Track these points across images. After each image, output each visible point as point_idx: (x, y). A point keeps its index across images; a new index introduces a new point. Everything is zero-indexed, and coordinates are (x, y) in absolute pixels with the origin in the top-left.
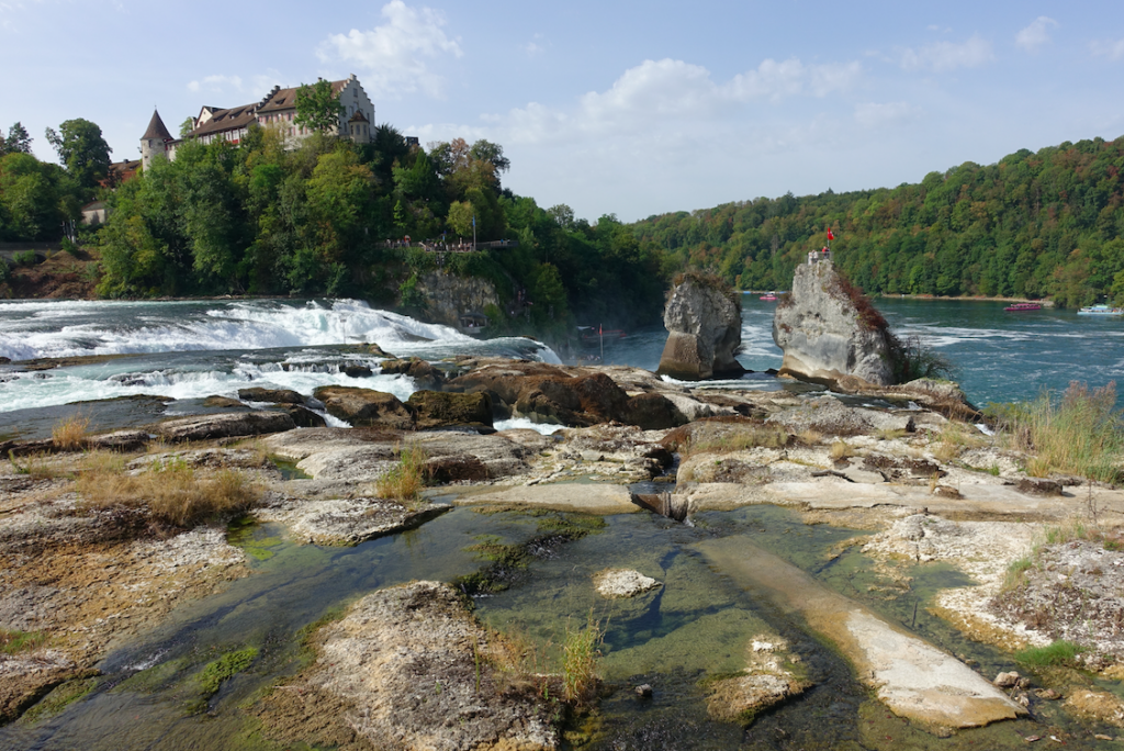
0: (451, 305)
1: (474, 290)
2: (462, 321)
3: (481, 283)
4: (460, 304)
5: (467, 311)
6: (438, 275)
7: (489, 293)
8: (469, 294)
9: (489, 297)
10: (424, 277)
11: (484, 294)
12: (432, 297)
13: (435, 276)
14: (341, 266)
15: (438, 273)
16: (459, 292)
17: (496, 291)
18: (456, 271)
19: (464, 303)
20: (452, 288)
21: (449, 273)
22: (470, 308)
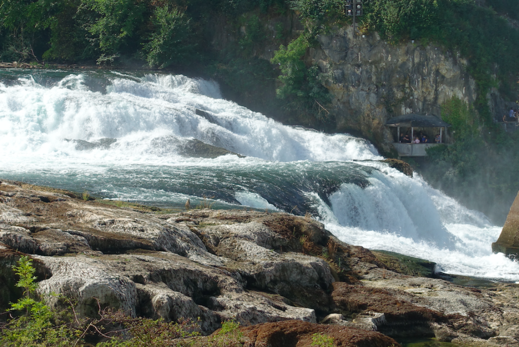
0: (373, 98)
1: (418, 68)
2: (394, 130)
3: (432, 55)
4: (390, 94)
5: (406, 111)
6: (350, 36)
7: (449, 75)
8: (408, 76)
9: (452, 83)
10: (324, 39)
11: (440, 79)
12: (337, 80)
13: (344, 38)
14: (174, 14)
15: (350, 30)
16: (389, 72)
17: (466, 74)
18: (380, 28)
19: (399, 95)
20: (375, 63)
21: (369, 34)
22: (411, 105)
